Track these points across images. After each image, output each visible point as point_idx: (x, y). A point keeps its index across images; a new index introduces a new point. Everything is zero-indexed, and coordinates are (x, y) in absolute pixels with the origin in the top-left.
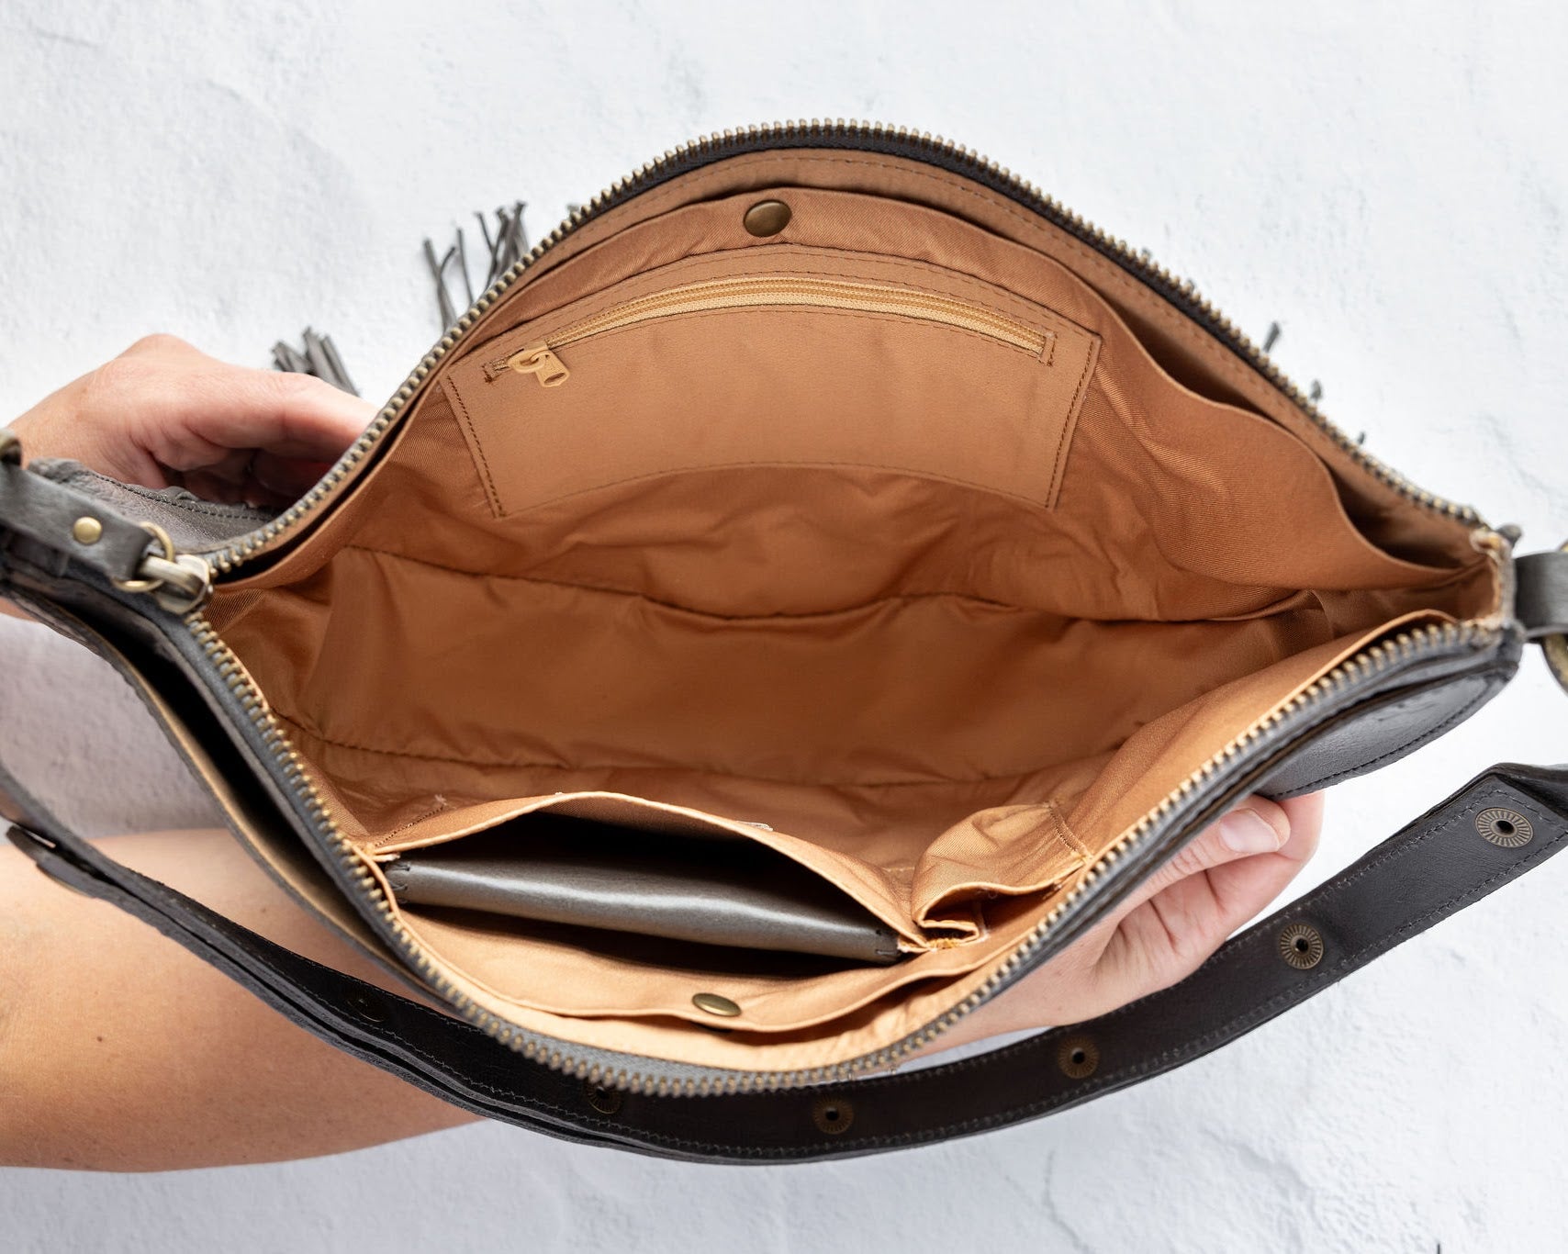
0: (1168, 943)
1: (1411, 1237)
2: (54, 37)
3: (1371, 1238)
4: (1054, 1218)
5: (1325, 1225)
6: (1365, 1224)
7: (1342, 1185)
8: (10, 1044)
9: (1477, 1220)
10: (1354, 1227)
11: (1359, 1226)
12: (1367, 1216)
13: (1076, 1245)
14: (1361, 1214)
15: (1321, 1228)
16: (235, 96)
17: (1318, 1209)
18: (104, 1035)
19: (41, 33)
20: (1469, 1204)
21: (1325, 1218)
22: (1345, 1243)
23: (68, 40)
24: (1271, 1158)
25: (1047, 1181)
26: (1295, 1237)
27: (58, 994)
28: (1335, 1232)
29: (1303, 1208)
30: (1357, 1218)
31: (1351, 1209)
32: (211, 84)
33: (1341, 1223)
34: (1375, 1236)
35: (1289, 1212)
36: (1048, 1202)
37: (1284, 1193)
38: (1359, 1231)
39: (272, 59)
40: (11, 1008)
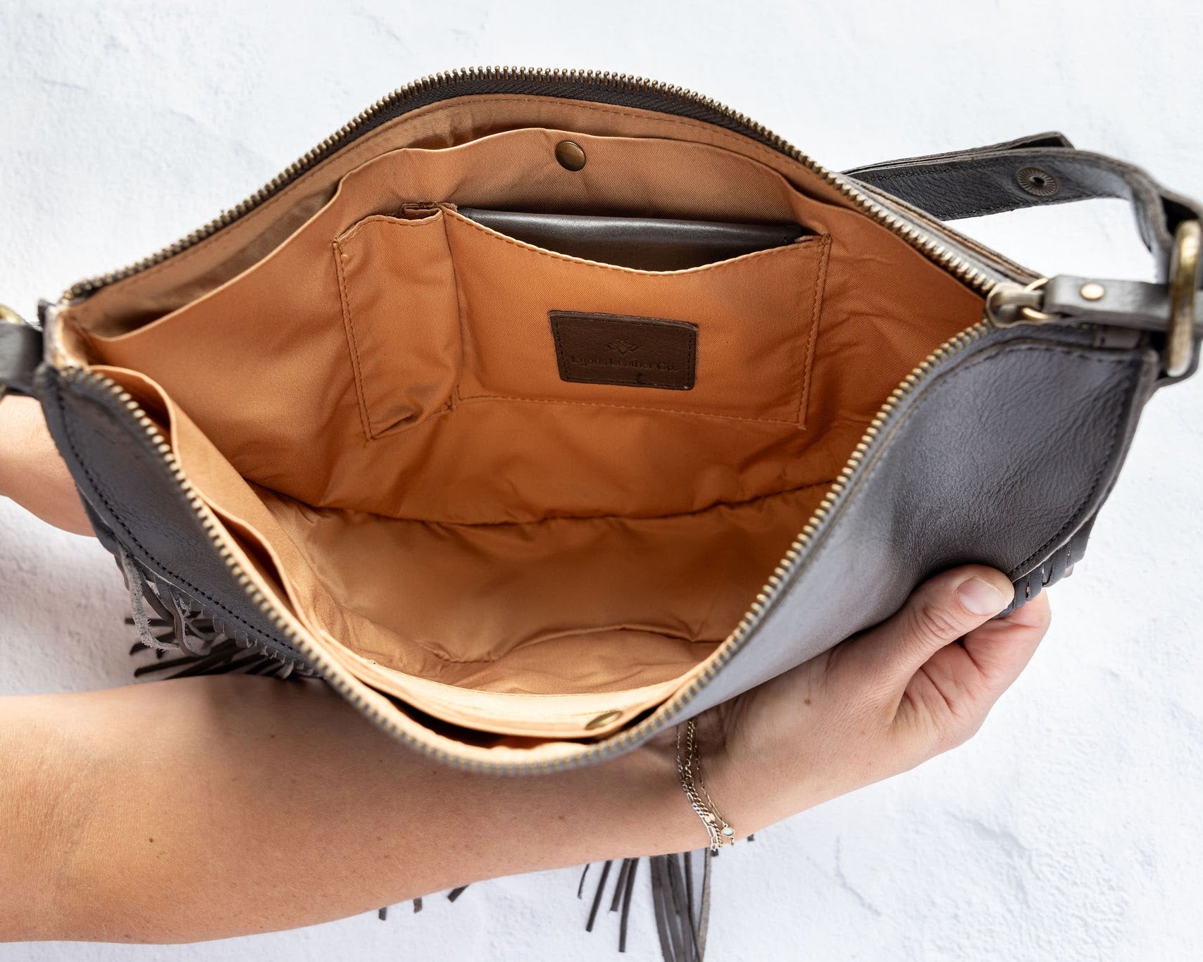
0: (946, 706)
1: (1104, 880)
2: (54, 83)
3: (1075, 883)
4: (844, 885)
5: (1041, 876)
6: (1070, 873)
7: (1050, 845)
8: (84, 847)
9: (1150, 864)
10: (1062, 875)
11: (1065, 874)
12: (1070, 867)
13: (863, 904)
14: (1066, 866)
15: (1038, 878)
16: (190, 119)
17: (1035, 865)
18: (154, 837)
19: (46, 81)
20: (1142, 852)
21: (1041, 871)
22: (1057, 888)
23: (65, 85)
24: (997, 829)
25: (837, 858)
26: (1021, 886)
27: (120, 806)
28: (1049, 881)
29: (1025, 866)
30: (1064, 870)
31: (1059, 862)
32: (172, 112)
33: (1053, 873)
34: (1077, 880)
35: (1014, 868)
36: (839, 874)
37: (1009, 854)
38: (1067, 880)
39: (216, 93)
40: (85, 819)
